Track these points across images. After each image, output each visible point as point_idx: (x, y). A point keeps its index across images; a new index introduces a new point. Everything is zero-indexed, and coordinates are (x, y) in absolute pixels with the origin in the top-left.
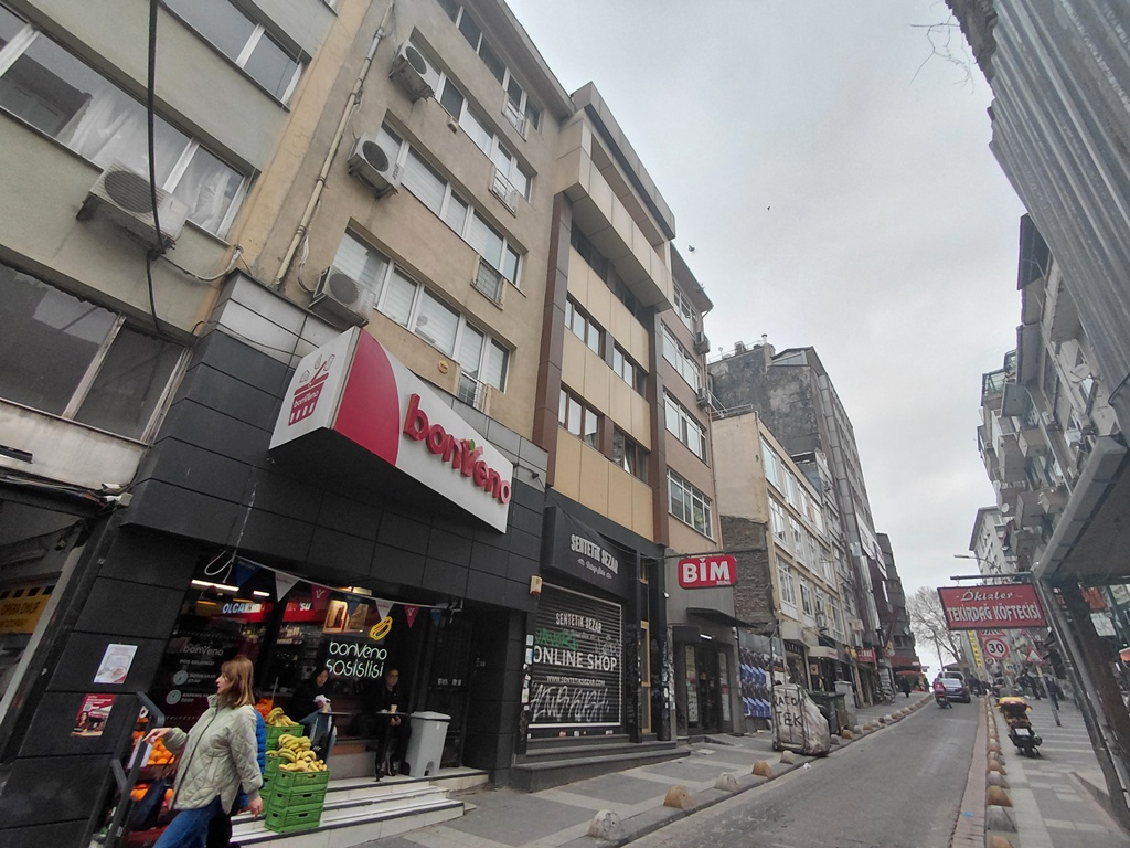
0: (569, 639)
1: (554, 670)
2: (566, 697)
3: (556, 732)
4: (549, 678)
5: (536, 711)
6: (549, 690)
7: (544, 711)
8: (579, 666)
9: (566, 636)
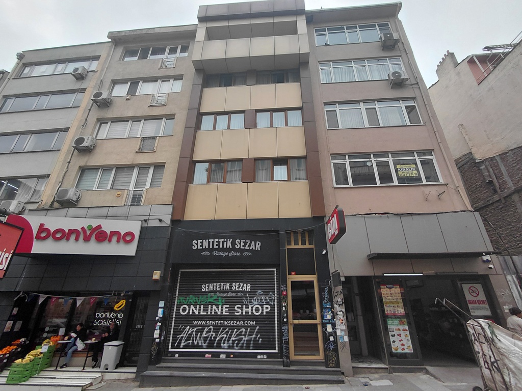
0: (215, 298)
1: (200, 317)
2: (212, 333)
3: (203, 354)
4: (195, 323)
5: (183, 341)
6: (195, 329)
7: (191, 341)
8: (224, 313)
9: (211, 297)
